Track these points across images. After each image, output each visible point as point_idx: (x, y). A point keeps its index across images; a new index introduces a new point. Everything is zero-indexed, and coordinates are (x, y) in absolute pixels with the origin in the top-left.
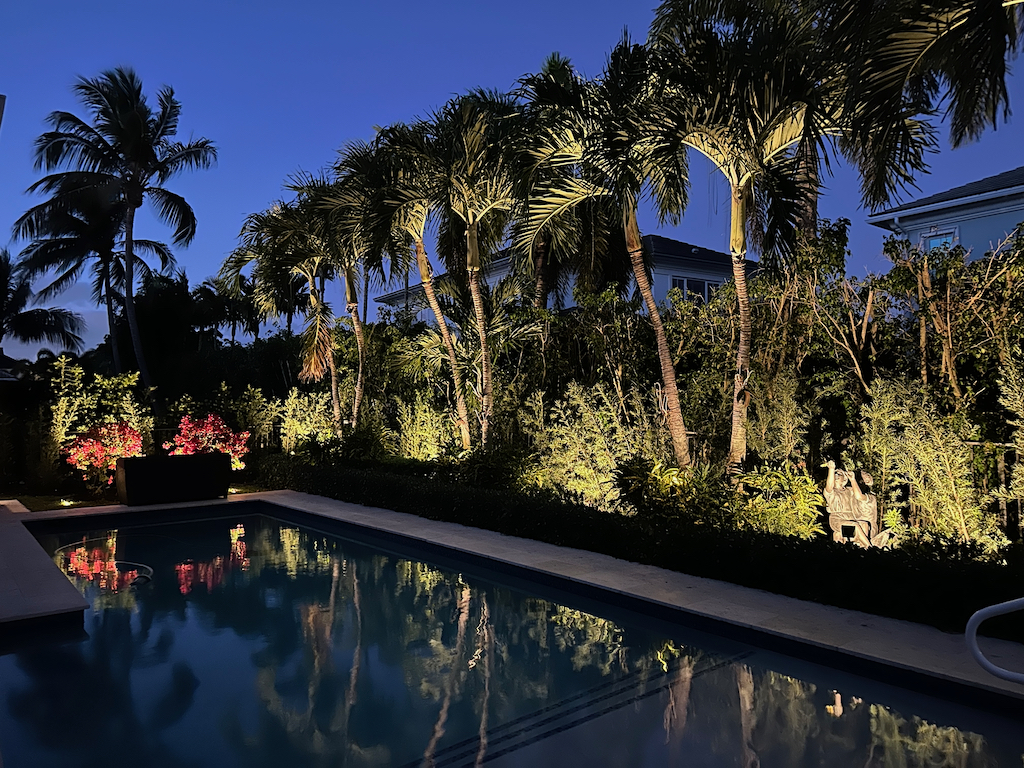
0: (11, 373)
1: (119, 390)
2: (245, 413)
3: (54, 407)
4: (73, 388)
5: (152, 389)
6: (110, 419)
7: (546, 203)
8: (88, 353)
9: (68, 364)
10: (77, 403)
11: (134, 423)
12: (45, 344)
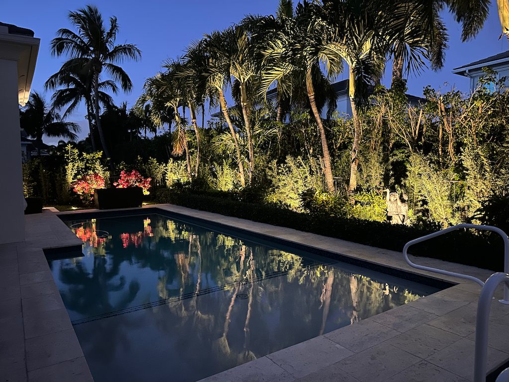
0: (47, 152)
1: (94, 160)
2: (149, 170)
3: (66, 167)
4: (74, 159)
5: (108, 159)
6: (91, 172)
7: (272, 74)
8: (80, 142)
9: (72, 148)
10: (76, 165)
11: (101, 174)
12: (62, 138)
